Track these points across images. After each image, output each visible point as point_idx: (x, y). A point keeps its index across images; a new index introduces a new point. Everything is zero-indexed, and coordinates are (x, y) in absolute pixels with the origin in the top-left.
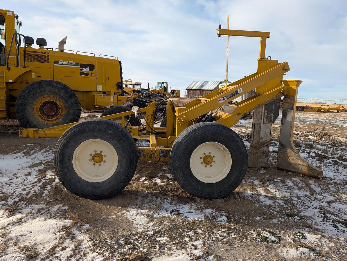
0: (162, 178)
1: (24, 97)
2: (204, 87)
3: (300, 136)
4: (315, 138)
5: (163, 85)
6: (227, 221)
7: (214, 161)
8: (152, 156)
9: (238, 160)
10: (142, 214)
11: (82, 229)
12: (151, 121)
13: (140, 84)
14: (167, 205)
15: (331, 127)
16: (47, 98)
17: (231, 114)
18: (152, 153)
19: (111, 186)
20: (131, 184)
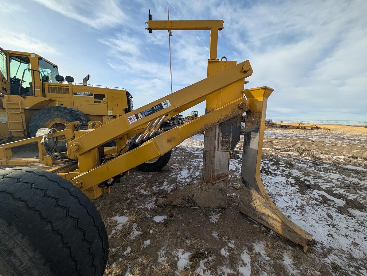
1: (35, 120)
3: (281, 151)
4: (295, 154)
5: (195, 113)
15: (308, 141)
16: (56, 121)
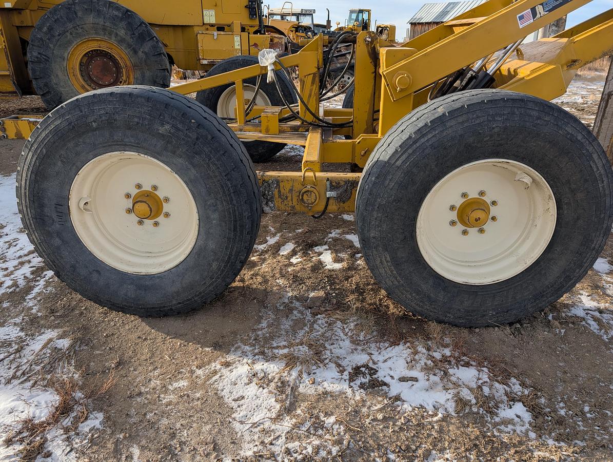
0: (337, 246)
1: (41, 41)
2: (449, 16)
5: (360, 14)
6: (530, 424)
7: (494, 218)
8: (305, 197)
9: (578, 219)
10: (264, 380)
11: (78, 434)
12: (311, 90)
13: (310, 13)
14: (341, 343)
16: (90, 43)
17: (550, 63)
18: (304, 190)
19: (185, 286)
20: (254, 265)
